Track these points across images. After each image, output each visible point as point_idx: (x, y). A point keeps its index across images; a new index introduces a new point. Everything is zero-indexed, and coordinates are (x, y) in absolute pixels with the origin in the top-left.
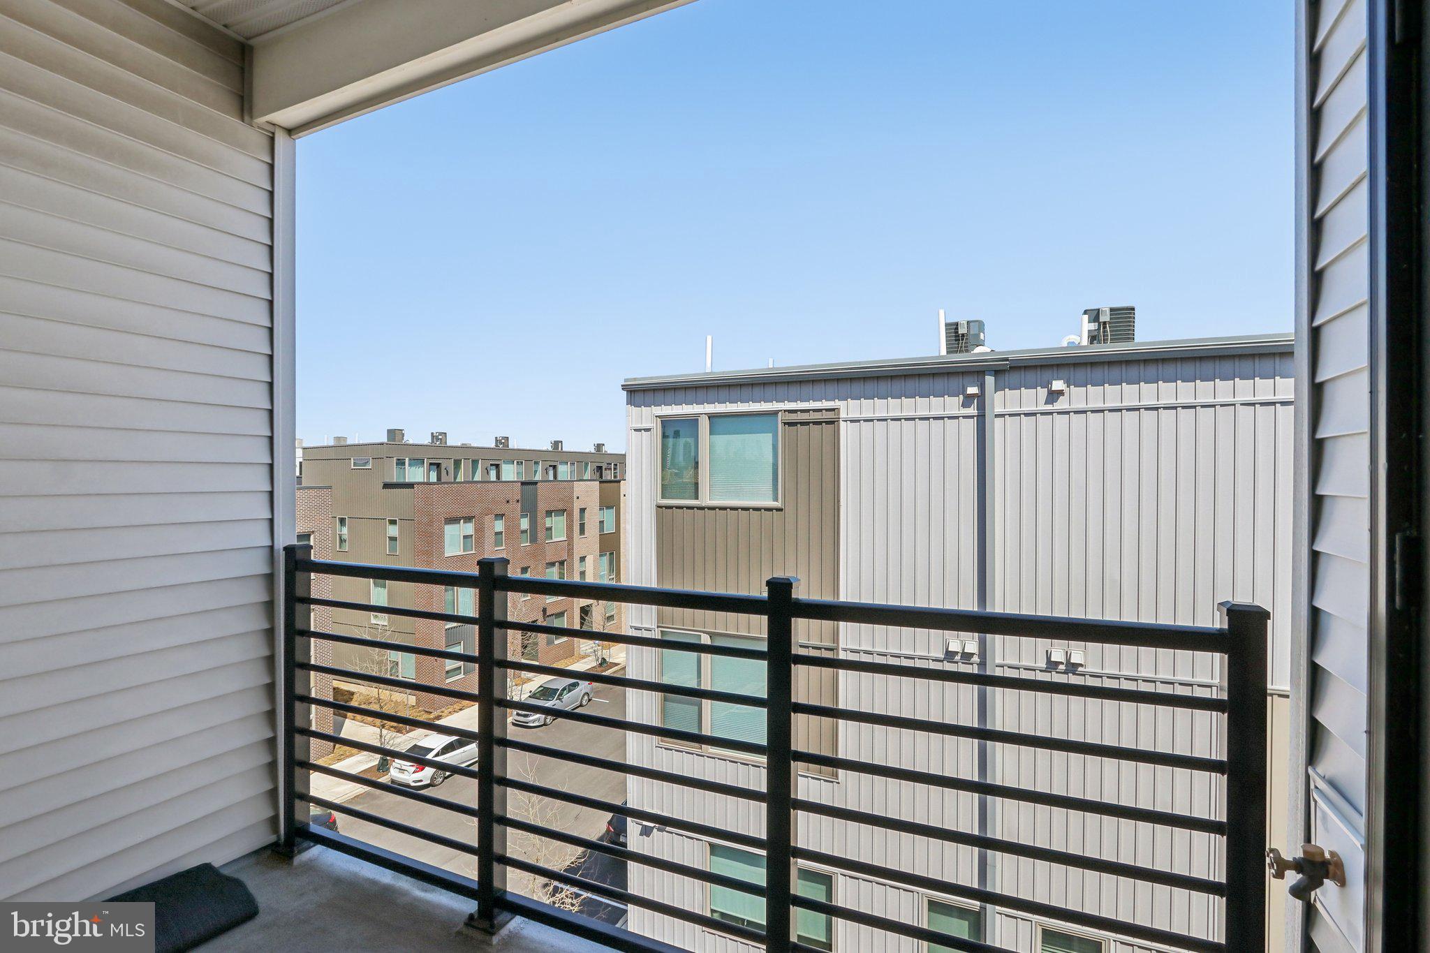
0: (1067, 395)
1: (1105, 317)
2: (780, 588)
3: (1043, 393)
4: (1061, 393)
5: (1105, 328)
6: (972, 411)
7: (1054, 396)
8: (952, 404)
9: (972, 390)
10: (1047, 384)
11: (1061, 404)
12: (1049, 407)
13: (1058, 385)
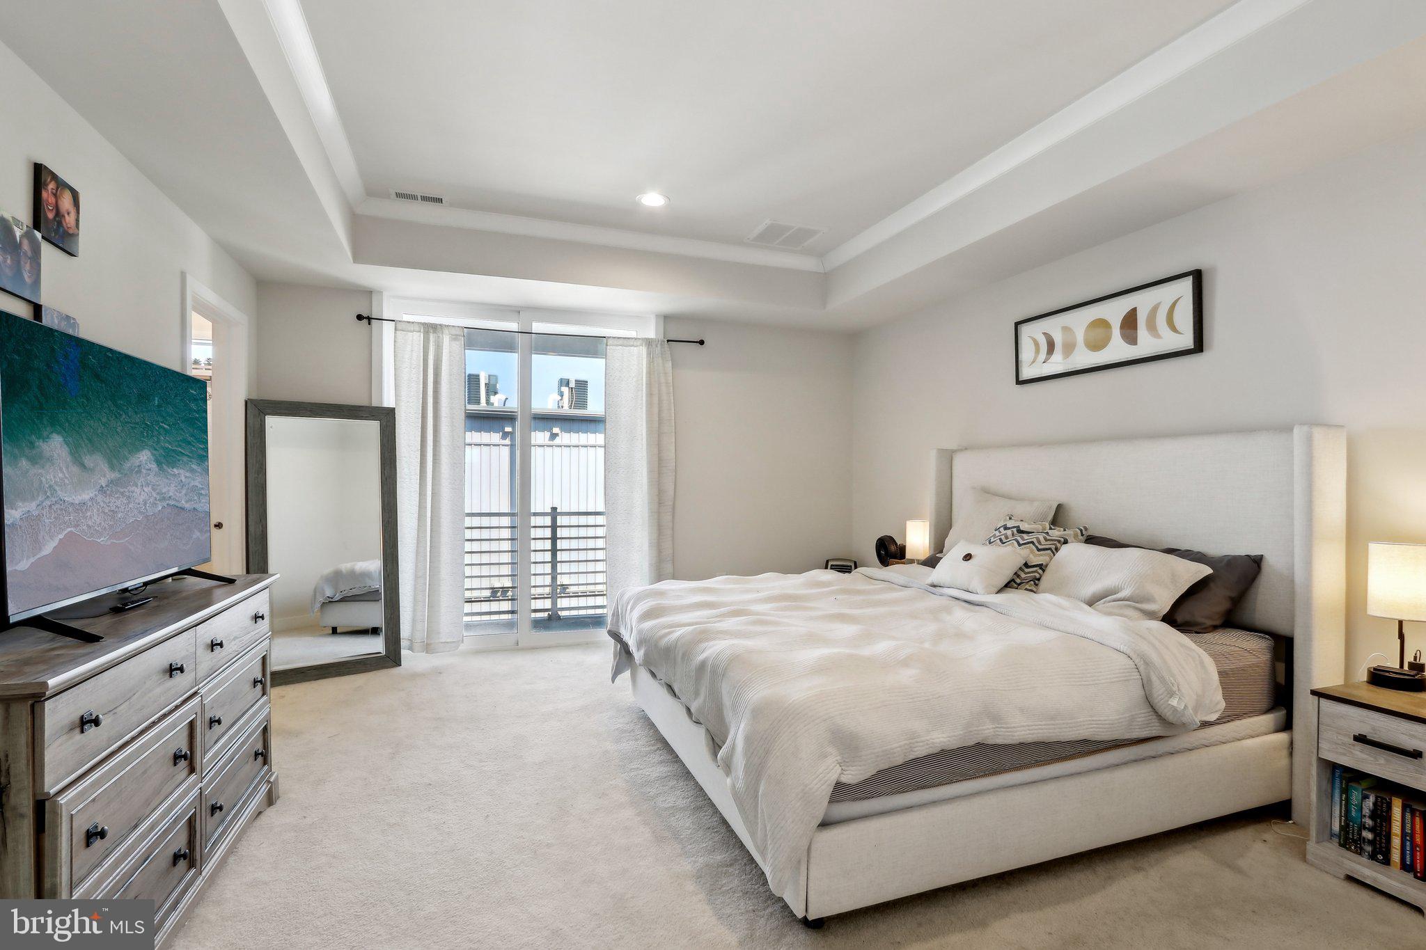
0: (560, 436)
1: (572, 385)
2: (554, 509)
3: (548, 434)
4: (557, 435)
5: (572, 391)
6: (507, 441)
7: (553, 436)
8: (495, 437)
9: (508, 429)
10: (550, 430)
11: (557, 441)
12: (551, 443)
13: (556, 430)
